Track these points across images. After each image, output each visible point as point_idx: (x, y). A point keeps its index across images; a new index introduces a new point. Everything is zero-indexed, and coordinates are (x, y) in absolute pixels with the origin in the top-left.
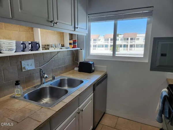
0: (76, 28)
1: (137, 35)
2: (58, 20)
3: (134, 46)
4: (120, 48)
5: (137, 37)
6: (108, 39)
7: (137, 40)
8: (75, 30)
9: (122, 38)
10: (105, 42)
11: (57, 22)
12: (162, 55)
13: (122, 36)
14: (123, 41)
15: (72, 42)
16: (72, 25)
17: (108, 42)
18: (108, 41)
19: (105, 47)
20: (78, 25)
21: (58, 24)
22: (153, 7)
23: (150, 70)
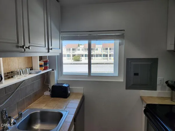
0: (50, 49)
1: (95, 46)
2: (29, 43)
3: (94, 55)
4: (82, 57)
5: (96, 48)
6: (70, 49)
7: (96, 50)
8: (48, 52)
9: (83, 48)
10: (67, 52)
11: (29, 47)
12: (136, 74)
13: (83, 46)
14: (84, 51)
15: (43, 63)
16: (45, 47)
17: (70, 52)
18: (70, 50)
19: (68, 57)
20: (51, 46)
21: (30, 48)
22: (124, 30)
23: (126, 89)
